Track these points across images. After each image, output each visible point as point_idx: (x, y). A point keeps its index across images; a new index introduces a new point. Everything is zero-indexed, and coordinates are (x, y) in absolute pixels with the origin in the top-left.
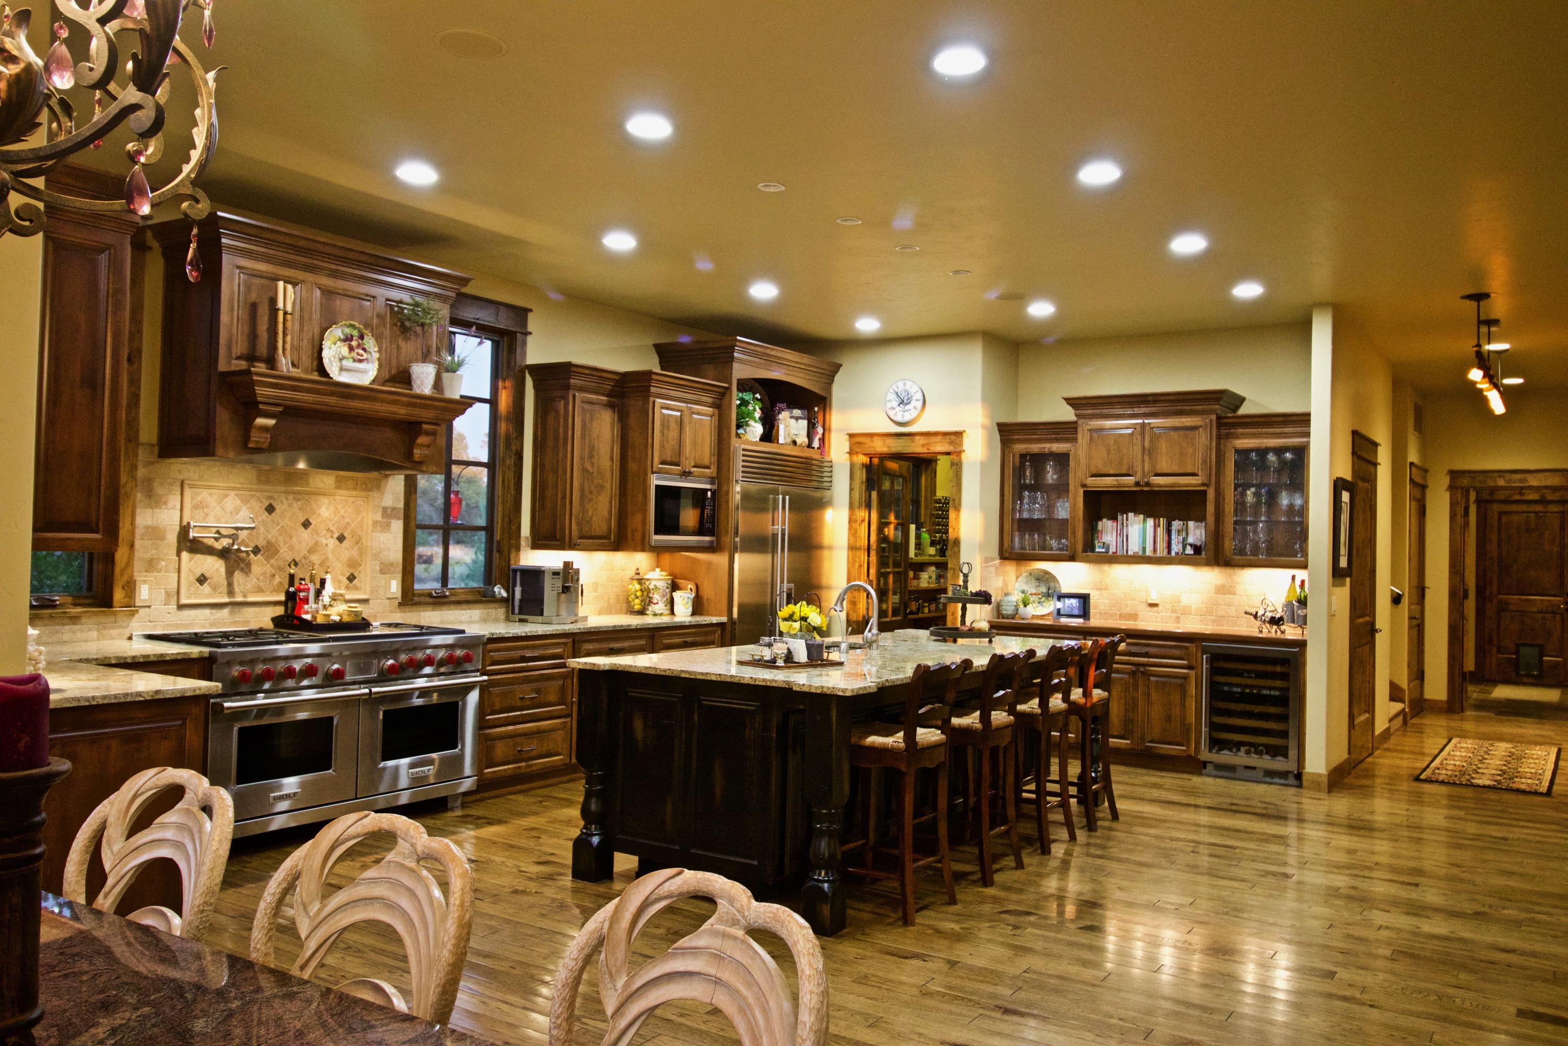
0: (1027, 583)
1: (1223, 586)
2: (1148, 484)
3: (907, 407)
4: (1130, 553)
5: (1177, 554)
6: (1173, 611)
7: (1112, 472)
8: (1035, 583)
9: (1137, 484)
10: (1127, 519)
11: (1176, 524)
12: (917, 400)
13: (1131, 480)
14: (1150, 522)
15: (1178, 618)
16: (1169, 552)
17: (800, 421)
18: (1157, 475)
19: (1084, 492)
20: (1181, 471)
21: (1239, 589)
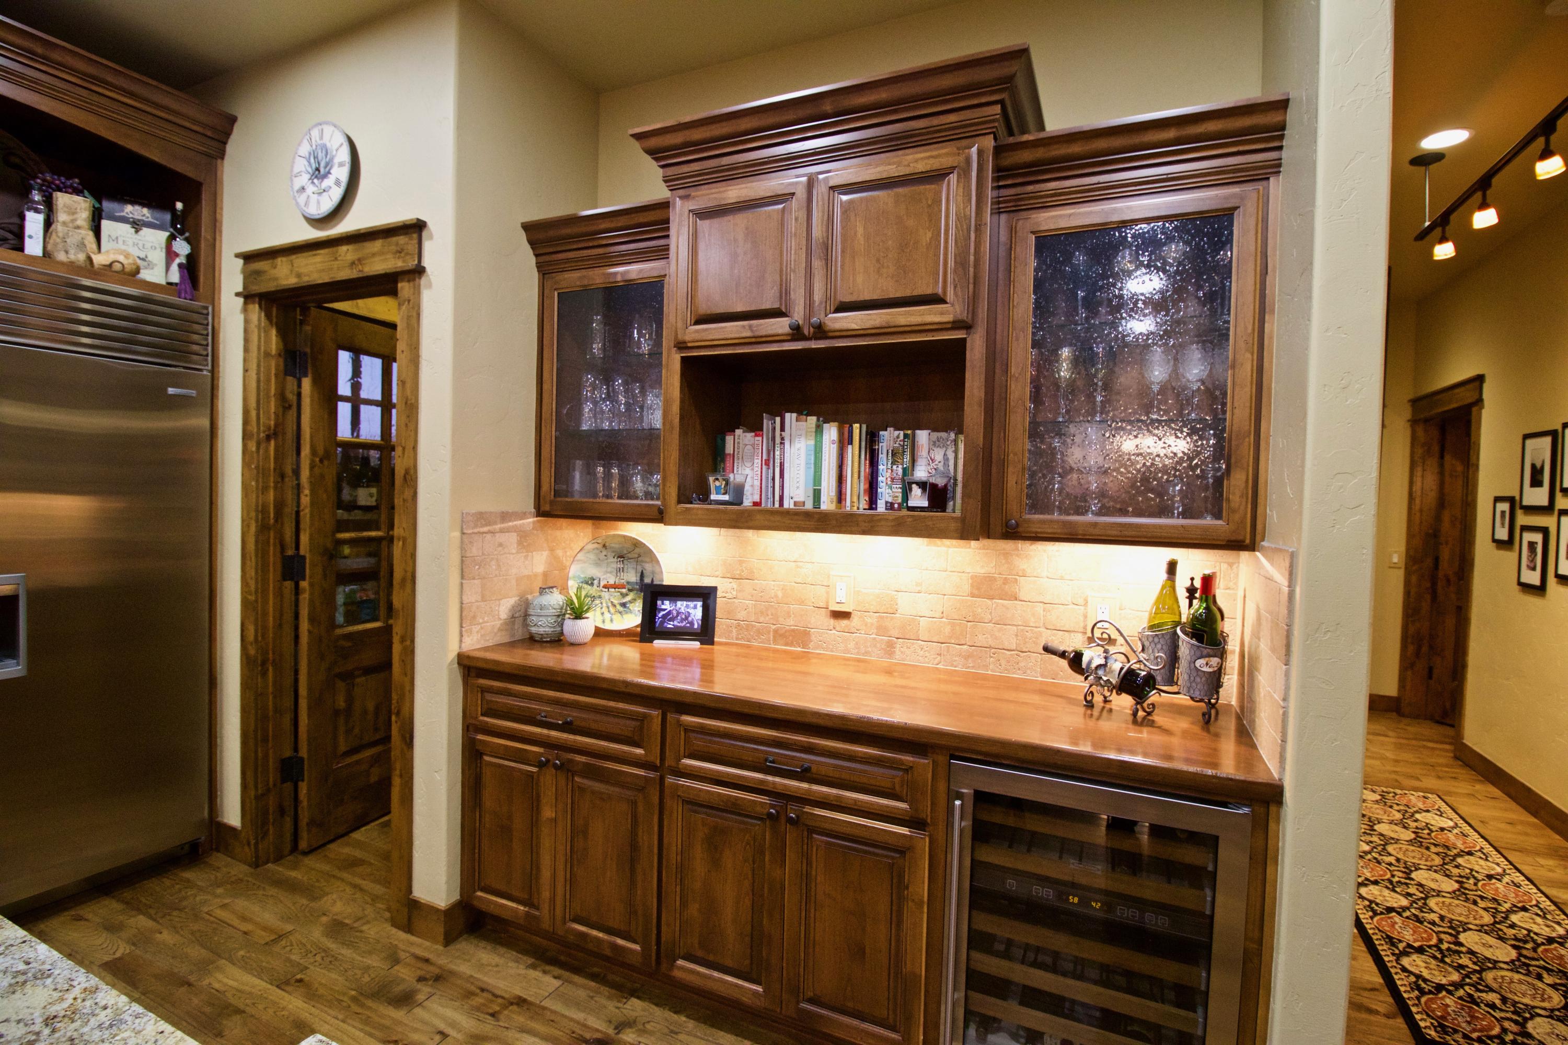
0: (598, 563)
1: (989, 579)
2: (821, 332)
3: (327, 183)
4: (788, 504)
5: (890, 506)
6: (882, 630)
7: (740, 308)
8: (614, 564)
9: (797, 333)
10: (782, 429)
11: (889, 438)
12: (341, 165)
13: (780, 326)
14: (831, 432)
15: (891, 645)
16: (872, 503)
17: (145, 231)
18: (843, 307)
19: (684, 360)
20: (900, 293)
21: (1026, 588)
